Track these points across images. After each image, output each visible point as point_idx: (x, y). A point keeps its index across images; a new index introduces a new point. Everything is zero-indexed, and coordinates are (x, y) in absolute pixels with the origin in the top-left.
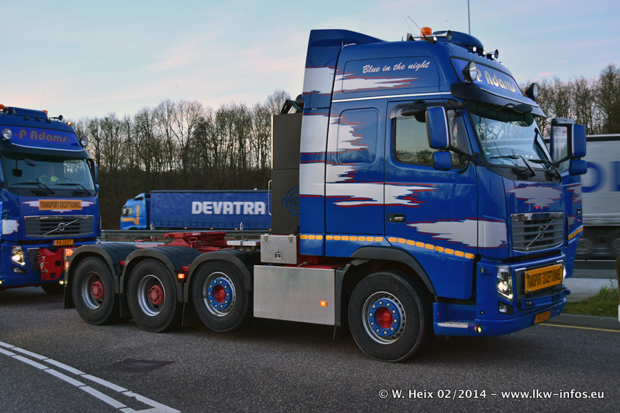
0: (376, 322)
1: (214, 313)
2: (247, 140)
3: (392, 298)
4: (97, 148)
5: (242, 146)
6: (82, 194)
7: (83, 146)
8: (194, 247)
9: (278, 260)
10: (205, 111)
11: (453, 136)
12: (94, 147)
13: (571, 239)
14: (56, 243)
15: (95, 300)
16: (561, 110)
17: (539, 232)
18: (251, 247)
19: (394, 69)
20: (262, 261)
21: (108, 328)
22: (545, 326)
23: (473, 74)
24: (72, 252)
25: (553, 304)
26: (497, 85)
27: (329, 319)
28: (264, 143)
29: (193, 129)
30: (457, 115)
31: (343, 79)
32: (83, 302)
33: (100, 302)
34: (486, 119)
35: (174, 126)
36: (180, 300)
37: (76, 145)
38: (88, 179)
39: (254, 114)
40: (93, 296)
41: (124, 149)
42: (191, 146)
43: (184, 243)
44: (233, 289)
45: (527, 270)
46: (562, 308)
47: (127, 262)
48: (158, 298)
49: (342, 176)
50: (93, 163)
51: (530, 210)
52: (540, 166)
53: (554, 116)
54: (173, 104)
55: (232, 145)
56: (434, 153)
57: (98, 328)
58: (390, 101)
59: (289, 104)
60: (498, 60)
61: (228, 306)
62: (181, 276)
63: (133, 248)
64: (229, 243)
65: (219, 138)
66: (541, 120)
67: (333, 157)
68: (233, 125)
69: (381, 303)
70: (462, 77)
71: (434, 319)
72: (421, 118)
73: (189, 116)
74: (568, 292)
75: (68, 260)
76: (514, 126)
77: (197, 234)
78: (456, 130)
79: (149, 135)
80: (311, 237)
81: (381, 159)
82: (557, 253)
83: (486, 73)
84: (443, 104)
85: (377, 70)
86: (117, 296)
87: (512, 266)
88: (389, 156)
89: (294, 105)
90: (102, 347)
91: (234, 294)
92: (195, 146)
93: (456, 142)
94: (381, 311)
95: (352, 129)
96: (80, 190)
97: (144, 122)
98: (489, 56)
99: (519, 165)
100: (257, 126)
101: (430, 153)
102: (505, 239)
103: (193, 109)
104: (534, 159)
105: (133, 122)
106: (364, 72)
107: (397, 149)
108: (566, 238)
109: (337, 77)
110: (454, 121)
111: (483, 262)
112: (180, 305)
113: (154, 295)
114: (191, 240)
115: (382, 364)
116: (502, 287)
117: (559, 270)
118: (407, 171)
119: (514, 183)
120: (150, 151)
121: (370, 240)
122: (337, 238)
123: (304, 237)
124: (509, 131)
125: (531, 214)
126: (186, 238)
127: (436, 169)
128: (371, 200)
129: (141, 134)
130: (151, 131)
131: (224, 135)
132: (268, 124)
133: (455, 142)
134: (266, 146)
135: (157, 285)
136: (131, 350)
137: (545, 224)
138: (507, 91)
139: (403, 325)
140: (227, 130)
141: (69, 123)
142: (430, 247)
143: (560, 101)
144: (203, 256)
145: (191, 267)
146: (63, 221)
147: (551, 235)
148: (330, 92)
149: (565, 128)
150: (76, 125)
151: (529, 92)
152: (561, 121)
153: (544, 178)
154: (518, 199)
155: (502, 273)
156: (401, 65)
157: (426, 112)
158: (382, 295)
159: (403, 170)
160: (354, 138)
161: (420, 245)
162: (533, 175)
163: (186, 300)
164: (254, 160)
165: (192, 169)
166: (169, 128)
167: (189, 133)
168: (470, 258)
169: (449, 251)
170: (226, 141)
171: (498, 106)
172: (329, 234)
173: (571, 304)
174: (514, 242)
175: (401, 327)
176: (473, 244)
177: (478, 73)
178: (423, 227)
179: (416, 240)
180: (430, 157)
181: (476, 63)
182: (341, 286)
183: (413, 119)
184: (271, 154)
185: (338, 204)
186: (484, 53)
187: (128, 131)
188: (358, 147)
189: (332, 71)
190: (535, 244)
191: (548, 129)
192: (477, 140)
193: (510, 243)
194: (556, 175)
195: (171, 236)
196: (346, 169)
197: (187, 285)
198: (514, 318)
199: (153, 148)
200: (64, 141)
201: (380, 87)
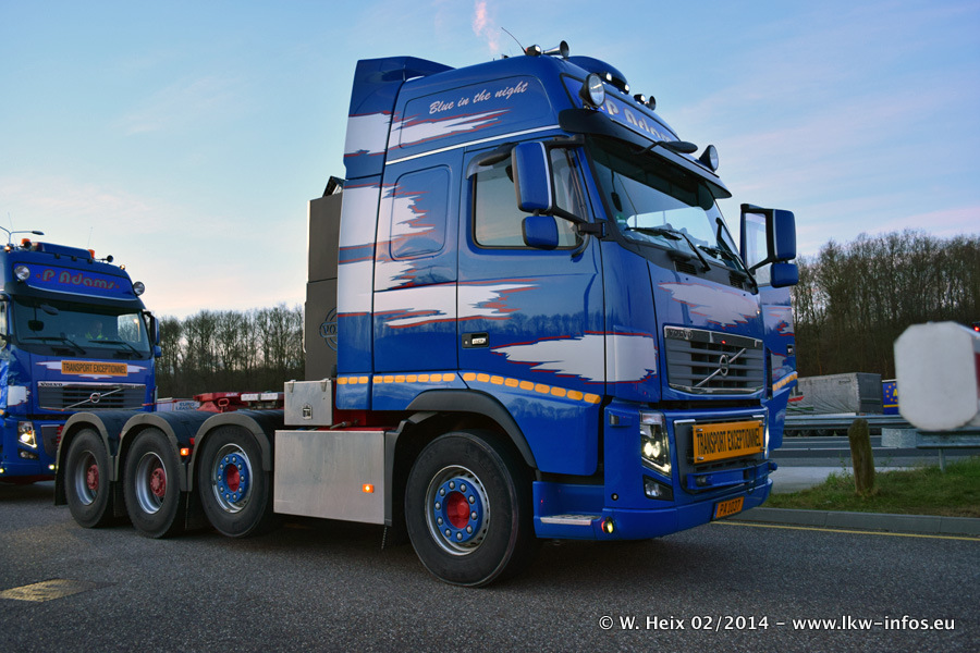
0: (445, 519)
1: (225, 508)
3: (469, 475)
9: (306, 421)
15: (90, 491)
18: (271, 401)
19: (474, 102)
20: (286, 423)
23: (597, 96)
27: (376, 514)
31: (401, 128)
36: (182, 488)
43: (214, 408)
44: (250, 469)
45: (698, 424)
47: (123, 434)
48: (161, 487)
49: (397, 278)
58: (466, 151)
59: (332, 182)
61: (243, 497)
62: (184, 452)
64: (244, 397)
69: (452, 485)
70: (579, 102)
71: (536, 509)
80: (353, 380)
85: (450, 106)
86: (112, 483)
87: (667, 414)
88: (465, 240)
91: (251, 477)
94: (452, 498)
95: (412, 203)
99: (681, 250)
102: (653, 367)
106: (431, 113)
109: (394, 126)
111: (616, 406)
112: (182, 495)
113: (156, 483)
116: (651, 450)
121: (436, 379)
122: (389, 379)
123: (342, 381)
128: (437, 313)
135: (159, 467)
139: (487, 522)
142: (527, 386)
145: (197, 438)
148: (383, 149)
155: (652, 426)
156: (484, 94)
158: (455, 472)
160: (414, 216)
161: (512, 383)
163: (190, 489)
168: (593, 402)
169: (558, 392)
171: (640, 149)
172: (379, 373)
174: (671, 375)
175: (483, 526)
176: (598, 377)
178: (516, 353)
179: (506, 375)
182: (392, 457)
185: (391, 323)
188: (421, 230)
189: (388, 118)
190: (713, 383)
192: (603, 199)
196: (401, 267)
197: (191, 464)
198: (674, 507)
201: (453, 132)
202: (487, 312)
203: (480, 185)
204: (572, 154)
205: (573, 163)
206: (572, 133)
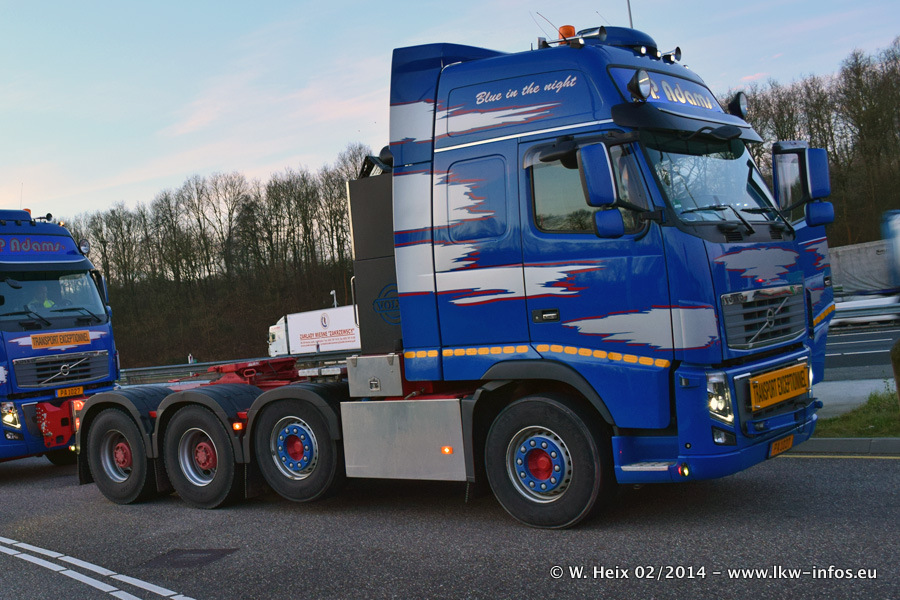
0: (527, 472)
1: (288, 476)
2: (315, 222)
3: (549, 434)
4: (104, 254)
5: (308, 230)
6: (88, 321)
7: (83, 254)
8: (252, 383)
9: (375, 392)
10: (251, 186)
11: (621, 184)
12: (100, 254)
13: (818, 324)
14: (59, 394)
15: (120, 470)
16: (784, 129)
17: (767, 319)
18: (333, 376)
19: (523, 94)
20: (351, 395)
21: (143, 508)
22: (787, 459)
23: (644, 89)
24: (82, 404)
25: (798, 425)
26: (683, 101)
27: (458, 472)
28: (340, 223)
29: (235, 214)
30: (625, 153)
31: (447, 116)
32: (104, 473)
33: (127, 472)
34: (671, 155)
35: (209, 212)
36: (239, 460)
37: (74, 253)
38: (95, 299)
39: (321, 183)
40: (117, 465)
41: (141, 251)
42: (235, 238)
43: (237, 378)
44: (314, 439)
45: (752, 376)
46: (812, 431)
47: (159, 412)
48: (208, 460)
49: (460, 260)
50: (99, 277)
51: (749, 287)
52: (760, 217)
53: (774, 139)
54: (204, 181)
55: (293, 231)
56: (595, 213)
57: (129, 508)
58: (521, 142)
59: (370, 162)
60: (680, 63)
61: (307, 465)
62: (237, 426)
63: (166, 392)
64: (302, 373)
65: (274, 222)
66: (753, 147)
67: (442, 234)
68: (292, 202)
69: (532, 443)
70: (628, 95)
71: (616, 460)
72: (570, 162)
73: (228, 196)
74: (819, 405)
75: (78, 417)
76: (713, 161)
77: (254, 364)
78: (625, 176)
79: (174, 228)
80: (421, 354)
81: (515, 230)
82: (798, 346)
83: (664, 84)
84: (602, 139)
85: (498, 97)
86: (150, 461)
87: (728, 372)
88: (527, 224)
89: (377, 163)
90: (136, 534)
91: (316, 447)
92: (240, 238)
93: (627, 193)
94: (534, 455)
95: (468, 190)
96: (85, 316)
97: (165, 210)
98: (667, 58)
99: (728, 219)
100: (327, 200)
101: (589, 213)
102: (715, 333)
103: (232, 185)
104: (751, 208)
105: (150, 212)
106: (478, 103)
107: (538, 214)
108: (810, 324)
109: (439, 115)
110: (622, 162)
111: (683, 369)
112: (239, 467)
113: (202, 457)
114: (247, 373)
115: (544, 532)
116: (716, 404)
117: (802, 372)
118: (556, 244)
119: (723, 248)
120: (178, 252)
121: (509, 351)
122: (459, 352)
123: (411, 355)
124: (705, 169)
125: (753, 292)
126: (240, 372)
127: (600, 237)
128: (505, 292)
129: (162, 228)
130: (176, 223)
131: (280, 217)
132: (342, 195)
133: (626, 195)
134: (342, 227)
135: (205, 441)
136: (176, 536)
137: (775, 306)
138: (699, 108)
139: (569, 472)
140: (284, 210)
141: (62, 224)
142: (600, 355)
143: (781, 114)
144: (266, 396)
145: (251, 413)
146: (66, 361)
147: (785, 320)
148: (429, 138)
149: (795, 156)
150: (72, 225)
151: (734, 106)
152: (787, 145)
153: (769, 235)
154: (732, 272)
155: (714, 384)
156: (533, 87)
157: (578, 154)
158: (534, 432)
159: (550, 243)
160: (472, 203)
161: (585, 352)
162: (751, 232)
163: (248, 460)
164: (327, 250)
165: (239, 271)
166: (201, 216)
167: (230, 220)
168: (663, 366)
169: (630, 359)
170: (284, 226)
171: (687, 134)
172: (447, 347)
173: (825, 421)
174: (730, 336)
175: (566, 476)
176: (666, 345)
177: (652, 86)
178: (587, 326)
179: (579, 346)
180: (589, 220)
181: (647, 70)
182: (470, 423)
183: (558, 166)
184: (351, 238)
185: (457, 302)
186: (659, 55)
187: (145, 226)
188: (480, 215)
189: (431, 106)
190: (763, 336)
191: (766, 160)
192: (660, 187)
193: (723, 336)
194: (787, 229)
195: (218, 370)
196: (464, 249)
197: (246, 438)
198: (738, 450)
199: (182, 247)
200: (57, 249)
201: (504, 123)
202: (557, 291)
203: (537, 176)
206: (624, 126)
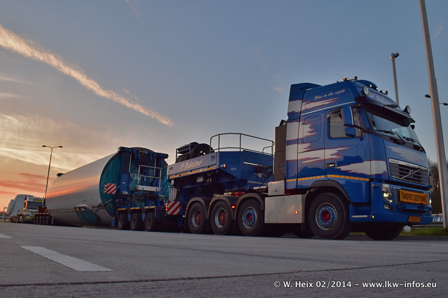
0: (322, 220)
9: (276, 194)
15: (197, 223)
18: (264, 189)
19: (329, 95)
20: (269, 195)
23: (366, 92)
27: (299, 220)
31: (306, 104)
32: (192, 224)
33: (199, 224)
36: (233, 219)
40: (196, 221)
44: (256, 214)
45: (401, 189)
47: (211, 204)
48: (224, 219)
49: (305, 148)
56: (346, 128)
58: (326, 110)
62: (233, 207)
64: (254, 189)
67: (301, 140)
70: (361, 95)
71: (350, 214)
80: (291, 180)
85: (321, 97)
86: (206, 220)
87: (391, 185)
88: (327, 136)
91: (256, 216)
95: (310, 126)
102: (386, 170)
106: (315, 99)
109: (303, 104)
111: (373, 182)
112: (232, 221)
113: (222, 218)
116: (385, 195)
121: (319, 178)
123: (288, 181)
128: (318, 158)
135: (224, 212)
145: (238, 202)
148: (300, 111)
155: (385, 188)
160: (310, 130)
163: (235, 219)
168: (367, 181)
169: (357, 179)
172: (300, 177)
174: (392, 173)
176: (369, 173)
178: (343, 168)
182: (304, 203)
184: (274, 146)
185: (304, 162)
188: (312, 134)
189: (301, 101)
192: (369, 122)
193: (389, 172)
196: (307, 145)
197: (236, 211)
198: (394, 213)
202: (335, 157)
203: (331, 120)
204: (359, 110)
205: (359, 112)
206: (359, 103)
